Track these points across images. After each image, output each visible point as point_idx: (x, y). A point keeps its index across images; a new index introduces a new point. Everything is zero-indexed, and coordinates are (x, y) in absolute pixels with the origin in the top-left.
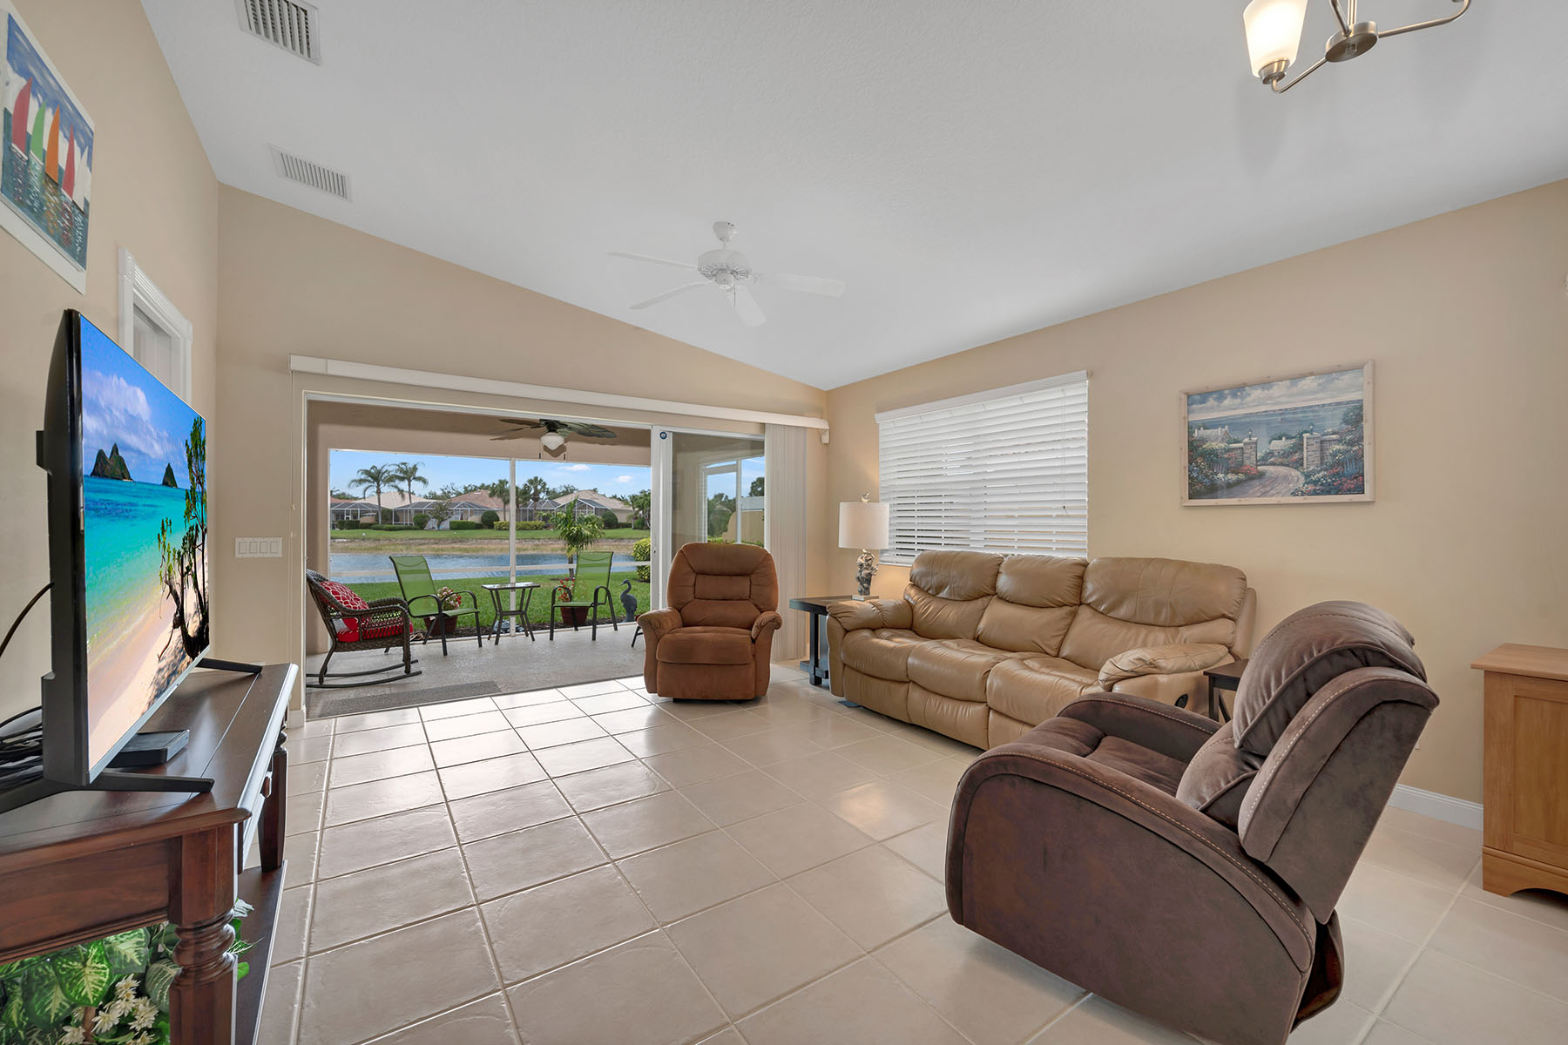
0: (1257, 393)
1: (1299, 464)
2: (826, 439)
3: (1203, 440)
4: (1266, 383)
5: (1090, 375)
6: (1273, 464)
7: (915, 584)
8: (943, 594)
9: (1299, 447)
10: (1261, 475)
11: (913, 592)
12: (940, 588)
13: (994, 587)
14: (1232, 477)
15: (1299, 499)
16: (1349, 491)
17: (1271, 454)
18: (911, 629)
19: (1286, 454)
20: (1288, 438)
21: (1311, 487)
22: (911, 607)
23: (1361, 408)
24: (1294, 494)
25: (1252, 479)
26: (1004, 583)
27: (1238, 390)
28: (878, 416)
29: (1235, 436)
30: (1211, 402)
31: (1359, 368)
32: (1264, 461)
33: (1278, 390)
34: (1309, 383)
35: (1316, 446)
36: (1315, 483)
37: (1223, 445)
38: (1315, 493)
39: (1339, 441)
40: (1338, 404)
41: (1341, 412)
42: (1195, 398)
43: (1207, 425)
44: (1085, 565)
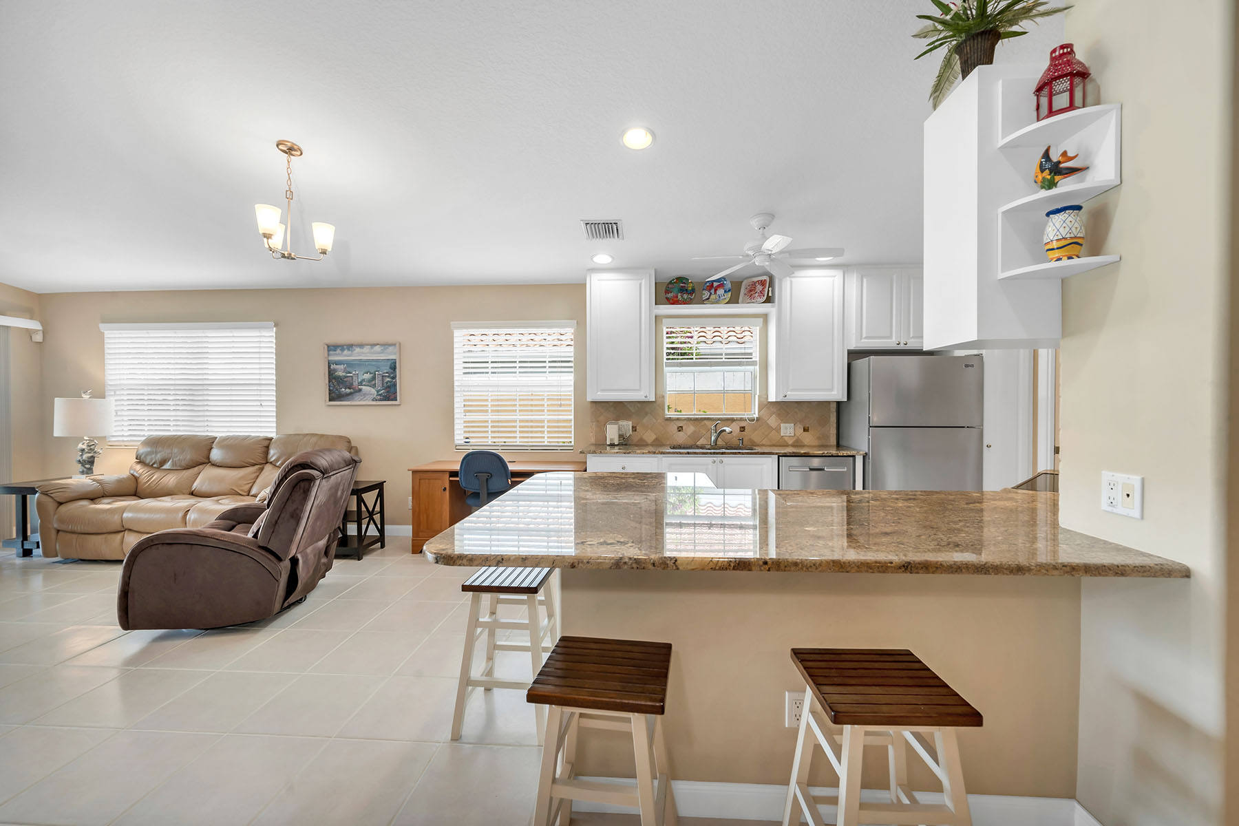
0: (358, 350)
1: (374, 387)
2: (38, 338)
3: (335, 370)
4: (361, 346)
5: (276, 325)
6: (365, 385)
7: (140, 461)
8: (167, 466)
9: (374, 378)
10: (360, 390)
11: (138, 467)
12: (163, 462)
13: (208, 458)
14: (348, 391)
15: (374, 403)
16: (392, 400)
17: (364, 380)
18: (135, 495)
19: (370, 381)
20: (370, 373)
21: (379, 397)
22: (136, 479)
23: (395, 363)
24: (373, 400)
25: (356, 392)
26: (216, 454)
27: (350, 347)
28: (102, 326)
29: (348, 370)
30: (338, 351)
31: (395, 345)
32: (361, 384)
33: (366, 349)
34: (377, 348)
35: (380, 378)
36: (380, 395)
37: (344, 374)
38: (380, 400)
39: (388, 377)
40: (388, 360)
41: (389, 363)
42: (331, 348)
43: (337, 363)
44: (271, 439)
